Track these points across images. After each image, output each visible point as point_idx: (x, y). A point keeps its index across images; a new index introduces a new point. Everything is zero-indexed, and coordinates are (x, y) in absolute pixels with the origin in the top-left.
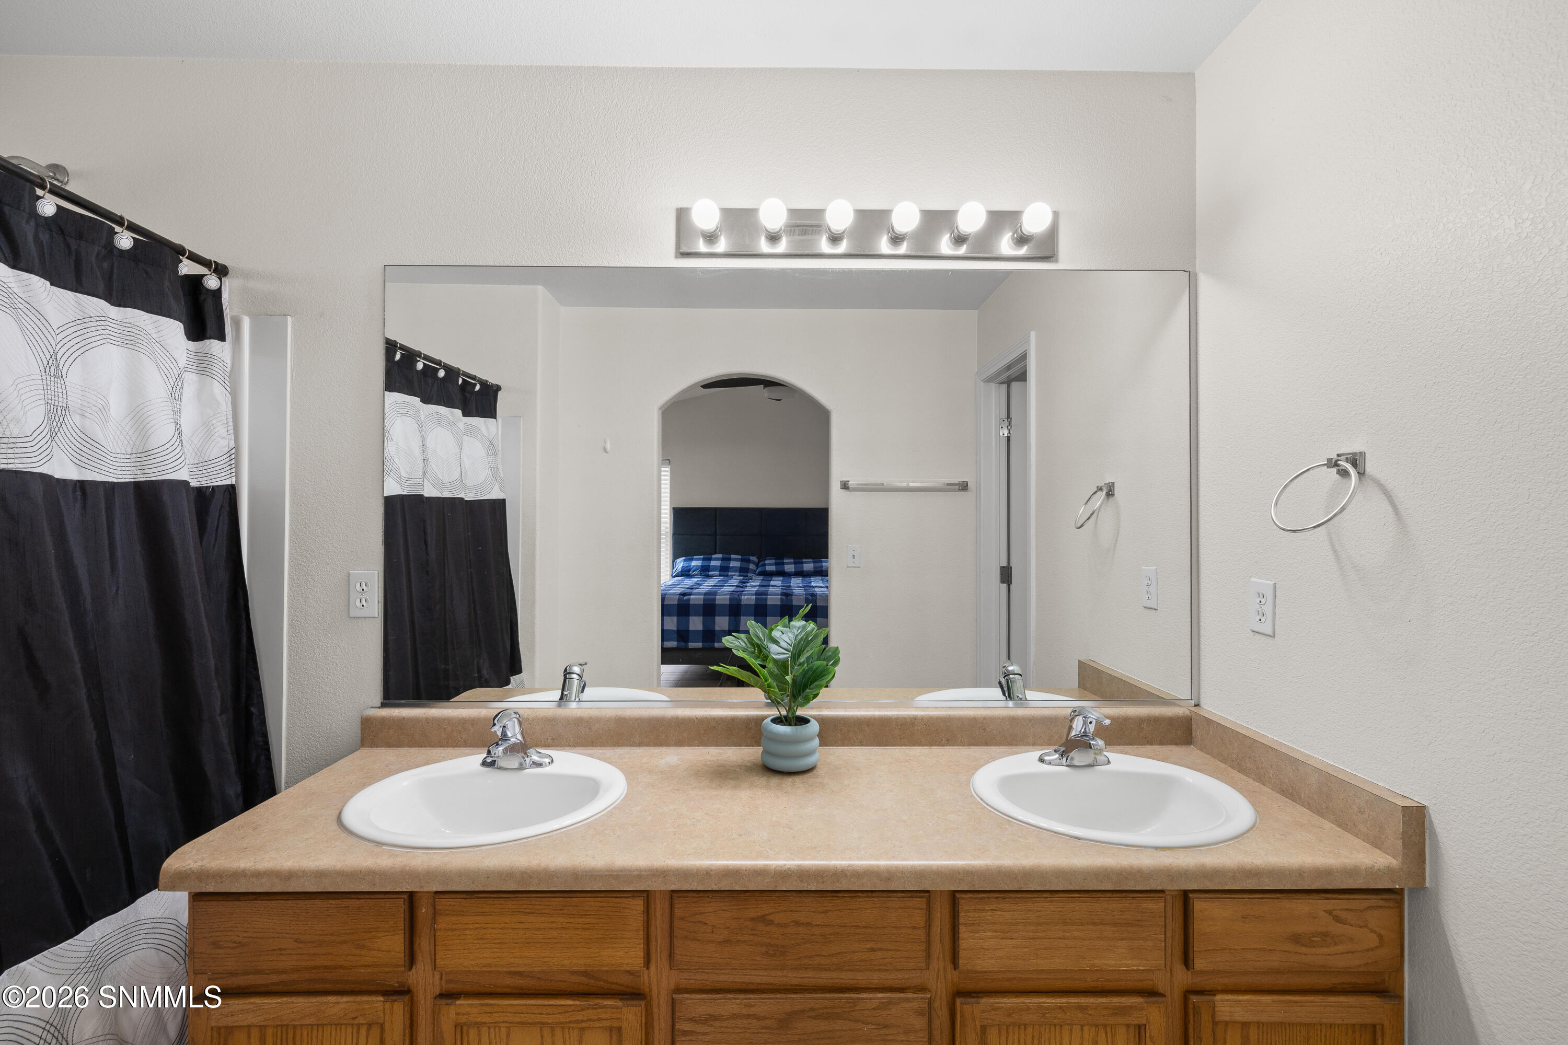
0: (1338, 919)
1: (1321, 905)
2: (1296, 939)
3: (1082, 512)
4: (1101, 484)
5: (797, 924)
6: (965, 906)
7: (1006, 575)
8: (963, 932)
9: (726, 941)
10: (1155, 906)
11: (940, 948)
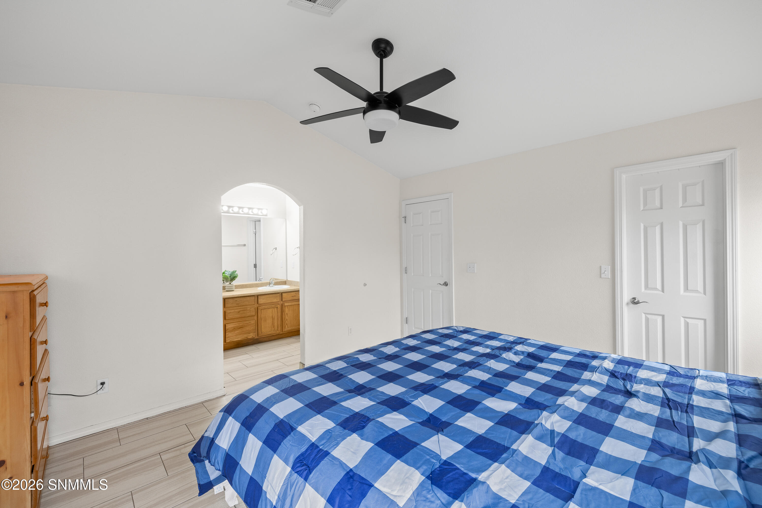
0: (296, 294)
1: (295, 293)
2: (292, 296)
3: (272, 252)
4: (275, 248)
5: (240, 301)
6: (259, 297)
7: (255, 266)
8: (259, 300)
9: (232, 304)
10: (279, 295)
11: (256, 302)
